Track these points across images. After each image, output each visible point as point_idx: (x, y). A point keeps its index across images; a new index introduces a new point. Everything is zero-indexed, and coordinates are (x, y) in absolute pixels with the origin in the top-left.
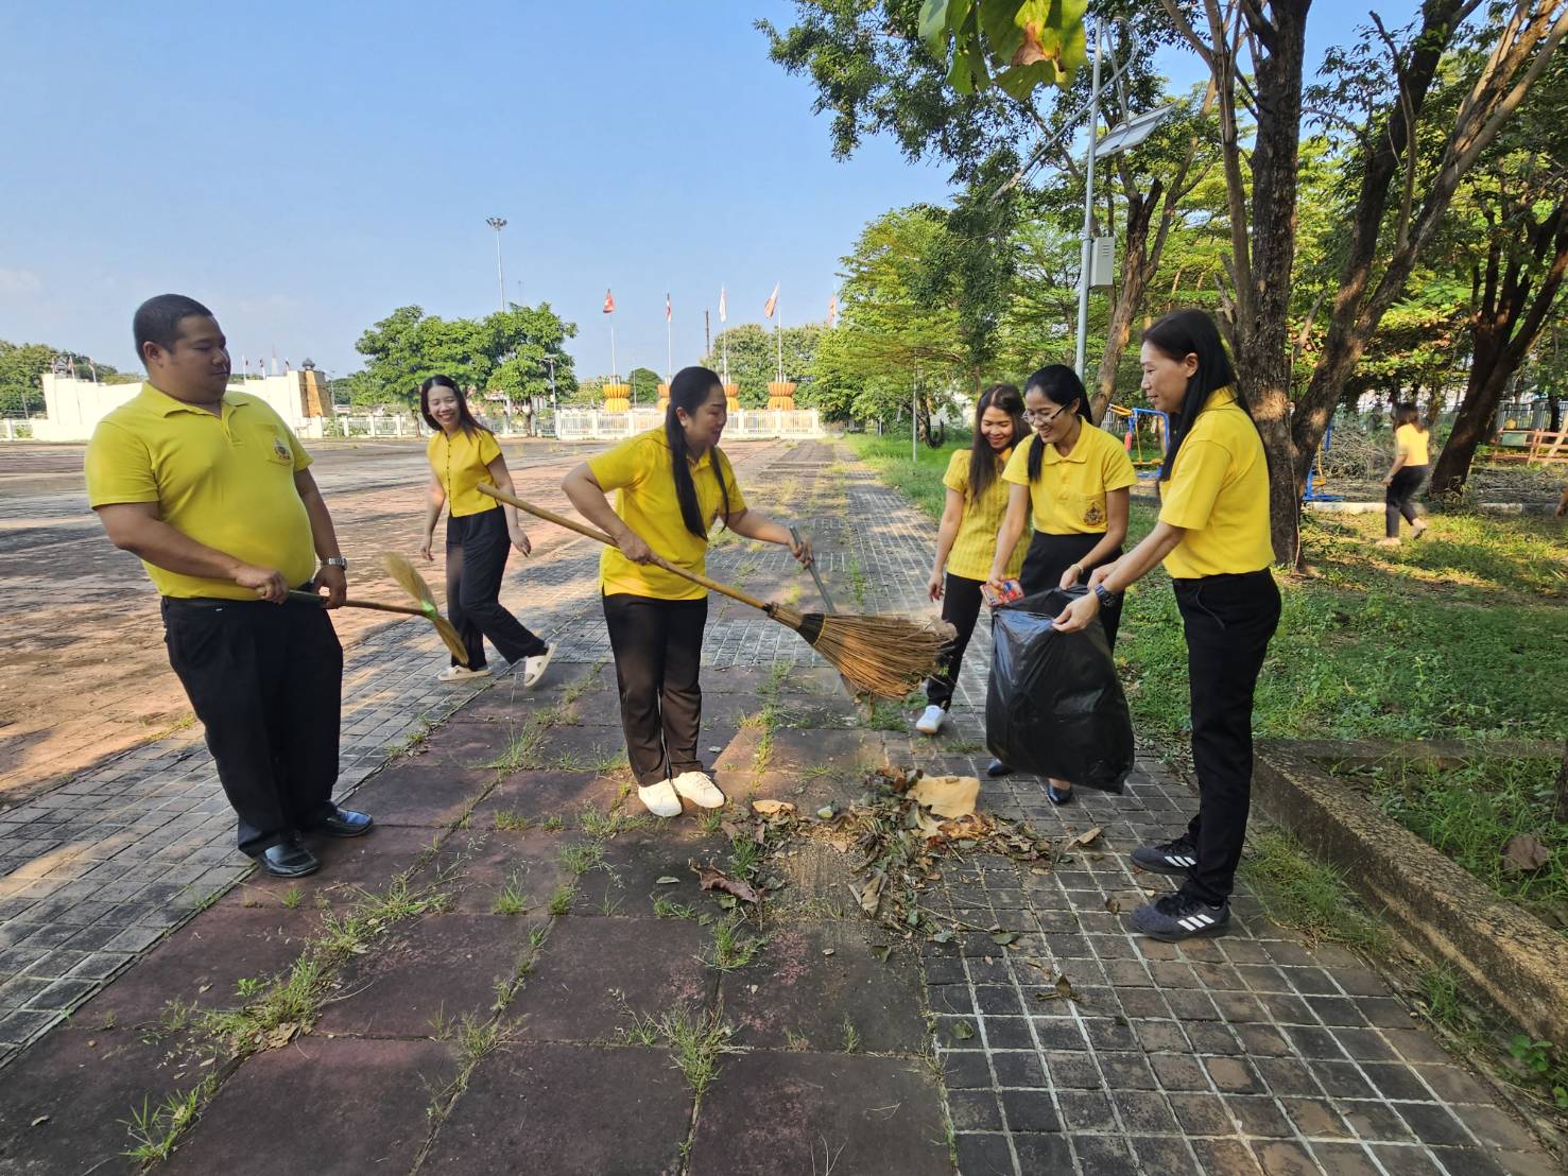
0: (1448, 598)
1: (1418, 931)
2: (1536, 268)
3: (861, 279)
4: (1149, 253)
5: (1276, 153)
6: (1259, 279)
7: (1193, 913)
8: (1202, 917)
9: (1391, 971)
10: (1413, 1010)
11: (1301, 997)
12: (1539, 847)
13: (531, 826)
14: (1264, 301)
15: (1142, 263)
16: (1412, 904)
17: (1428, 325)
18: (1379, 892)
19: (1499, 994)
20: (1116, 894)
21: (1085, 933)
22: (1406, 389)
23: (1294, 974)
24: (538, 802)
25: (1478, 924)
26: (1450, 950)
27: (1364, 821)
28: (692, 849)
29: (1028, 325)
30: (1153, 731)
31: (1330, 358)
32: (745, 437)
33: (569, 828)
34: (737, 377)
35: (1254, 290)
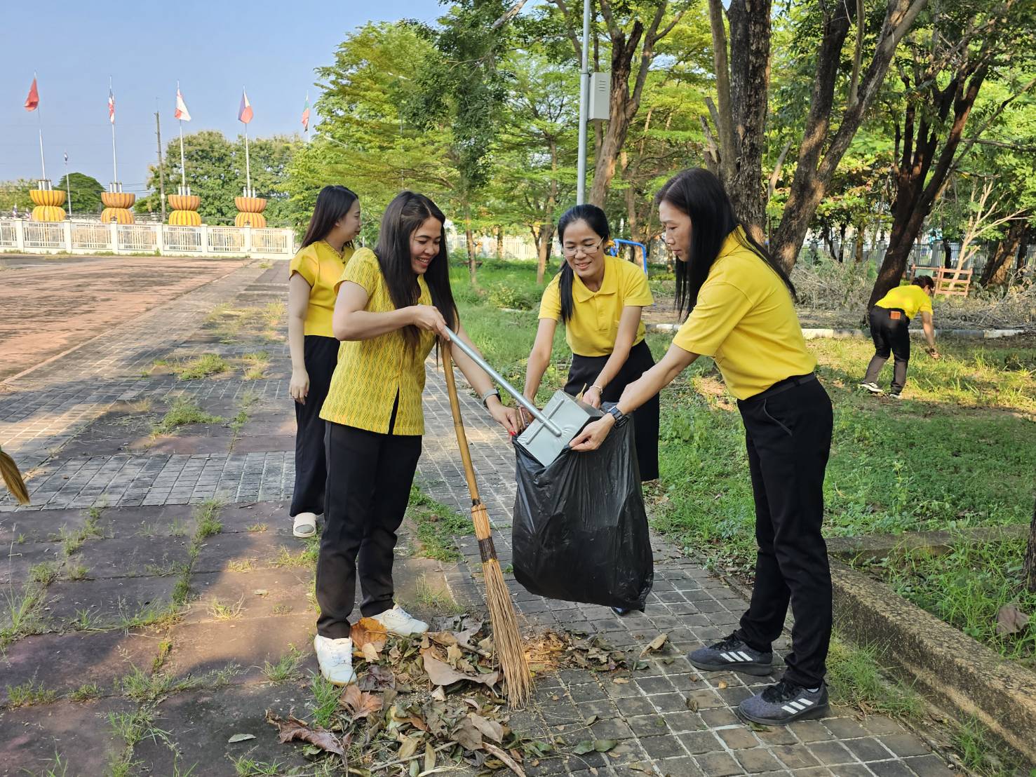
0: (897, 412)
1: (943, 695)
2: (941, 128)
3: (342, 92)
4: (631, 91)
5: (753, 9)
6: (737, 123)
7: (794, 697)
8: (803, 700)
9: (927, 731)
10: (950, 763)
11: (864, 764)
12: (1019, 614)
13: (58, 696)
14: (744, 144)
15: (626, 100)
16: (936, 671)
17: (855, 172)
18: (907, 665)
19: (1011, 738)
20: (692, 694)
21: (674, 733)
22: (836, 227)
23: (854, 745)
24: (58, 671)
25: (993, 681)
26: (970, 707)
27: (888, 605)
28: (260, 700)
29: (514, 152)
30: (690, 540)
31: (797, 198)
32: (210, 255)
33: (108, 695)
34: (196, 189)
35: (735, 134)
